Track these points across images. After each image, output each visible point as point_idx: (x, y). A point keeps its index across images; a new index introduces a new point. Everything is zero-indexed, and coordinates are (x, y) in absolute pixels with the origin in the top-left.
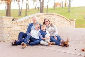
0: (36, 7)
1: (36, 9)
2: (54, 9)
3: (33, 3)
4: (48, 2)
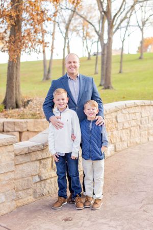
0: (89, 54)
1: (89, 59)
2: (140, 58)
3: (83, 43)
4: (124, 40)
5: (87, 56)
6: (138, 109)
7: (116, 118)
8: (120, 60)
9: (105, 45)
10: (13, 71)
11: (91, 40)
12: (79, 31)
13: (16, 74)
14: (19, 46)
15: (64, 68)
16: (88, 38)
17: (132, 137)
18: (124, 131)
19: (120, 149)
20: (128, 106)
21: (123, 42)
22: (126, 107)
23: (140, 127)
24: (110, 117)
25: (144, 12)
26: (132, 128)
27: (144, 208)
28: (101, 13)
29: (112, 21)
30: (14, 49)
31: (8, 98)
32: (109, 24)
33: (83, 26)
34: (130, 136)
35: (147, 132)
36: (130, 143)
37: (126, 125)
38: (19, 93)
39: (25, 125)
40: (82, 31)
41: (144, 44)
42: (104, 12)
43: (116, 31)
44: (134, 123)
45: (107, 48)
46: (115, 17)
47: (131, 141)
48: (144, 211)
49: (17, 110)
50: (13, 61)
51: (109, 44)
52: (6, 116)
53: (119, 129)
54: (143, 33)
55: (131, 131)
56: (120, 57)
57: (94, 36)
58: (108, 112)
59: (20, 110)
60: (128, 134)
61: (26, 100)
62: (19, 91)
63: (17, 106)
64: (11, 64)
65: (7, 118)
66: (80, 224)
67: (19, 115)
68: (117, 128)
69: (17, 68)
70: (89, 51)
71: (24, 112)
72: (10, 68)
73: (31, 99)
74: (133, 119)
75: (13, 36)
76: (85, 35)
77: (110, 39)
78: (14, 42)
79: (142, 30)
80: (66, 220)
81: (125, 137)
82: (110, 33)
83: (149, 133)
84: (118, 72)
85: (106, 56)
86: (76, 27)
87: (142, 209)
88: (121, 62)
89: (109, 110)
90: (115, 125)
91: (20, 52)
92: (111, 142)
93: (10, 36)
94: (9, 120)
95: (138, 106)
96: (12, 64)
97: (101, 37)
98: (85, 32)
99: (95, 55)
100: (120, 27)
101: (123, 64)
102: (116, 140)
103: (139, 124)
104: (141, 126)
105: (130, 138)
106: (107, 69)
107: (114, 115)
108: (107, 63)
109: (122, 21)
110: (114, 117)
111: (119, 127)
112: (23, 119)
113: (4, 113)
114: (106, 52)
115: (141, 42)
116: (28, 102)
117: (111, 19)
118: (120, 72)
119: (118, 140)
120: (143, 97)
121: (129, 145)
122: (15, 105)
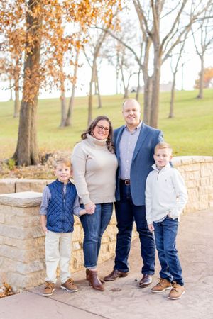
0: (126, 90)
1: (125, 96)
2: (199, 97)
3: (117, 73)
4: (176, 71)
5: (123, 93)
6: (197, 167)
8: (169, 99)
9: (149, 78)
10: (27, 114)
11: (129, 70)
12: (112, 57)
13: (32, 119)
14: (37, 82)
15: (90, 109)
16: (124, 66)
21: (174, 74)
22: (182, 164)
23: (198, 189)
25: (204, 32)
26: (189, 191)
27: (204, 280)
28: (144, 33)
29: (160, 46)
30: (31, 86)
31: (19, 150)
32: (156, 51)
33: (118, 51)
35: (207, 196)
38: (35, 145)
40: (116, 57)
41: (205, 76)
42: (150, 34)
43: (165, 59)
45: (152, 83)
46: (164, 41)
47: (188, 206)
48: (203, 282)
49: (33, 167)
50: (29, 101)
51: (156, 78)
52: (18, 175)
54: (202, 62)
56: (170, 95)
57: (133, 65)
59: (36, 167)
61: (44, 154)
62: (35, 142)
63: (33, 162)
64: (25, 106)
65: (19, 178)
66: (130, 294)
67: (35, 174)
69: (33, 111)
70: (126, 87)
71: (41, 170)
72: (24, 111)
73: (51, 152)
74: (190, 179)
75: (28, 68)
76: (120, 63)
77: (157, 71)
78: (30, 77)
79: (201, 57)
80: (114, 290)
82: (157, 63)
83: (209, 197)
84: (168, 116)
85: (151, 94)
86: (107, 51)
87: (201, 281)
88: (171, 103)
91: (38, 90)
93: (25, 68)
94: (22, 180)
95: (196, 163)
96: (27, 106)
97: (143, 68)
98: (120, 59)
99: (134, 91)
100: (170, 54)
101: (174, 104)
103: (198, 185)
104: (200, 187)
106: (152, 112)
108: (152, 104)
109: (173, 46)
112: (42, 179)
113: (15, 172)
114: (151, 89)
115: (201, 75)
116: (47, 156)
117: (159, 43)
118: (170, 117)
120: (203, 152)
121: (185, 211)
122: (29, 161)
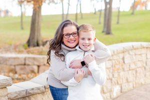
1: (95, 13)
2: (133, 14)
6: (144, 51)
7: (123, 59)
17: (137, 78)
18: (130, 72)
19: (126, 90)
20: (135, 47)
22: (133, 48)
23: (145, 68)
24: (118, 58)
26: (138, 69)
31: (30, 38)
34: (136, 77)
36: (136, 84)
37: (133, 66)
38: (40, 35)
39: (42, 61)
44: (139, 64)
47: (137, 82)
49: (37, 48)
52: (28, 52)
53: (126, 69)
55: (136, 72)
58: (116, 53)
59: (40, 48)
60: (134, 74)
61: (45, 41)
62: (39, 33)
63: (38, 45)
67: (38, 52)
68: (123, 69)
71: (42, 50)
74: (139, 61)
81: (131, 78)
88: (118, 16)
89: (117, 50)
90: (122, 65)
92: (118, 83)
95: (144, 48)
99: (99, 11)
102: (123, 81)
103: (145, 65)
104: (146, 67)
105: (136, 79)
106: (108, 20)
107: (121, 55)
110: (121, 57)
111: (125, 68)
112: (42, 55)
113: (27, 50)
116: (47, 42)
118: (118, 23)
119: (125, 81)
121: (134, 86)
122: (36, 44)
